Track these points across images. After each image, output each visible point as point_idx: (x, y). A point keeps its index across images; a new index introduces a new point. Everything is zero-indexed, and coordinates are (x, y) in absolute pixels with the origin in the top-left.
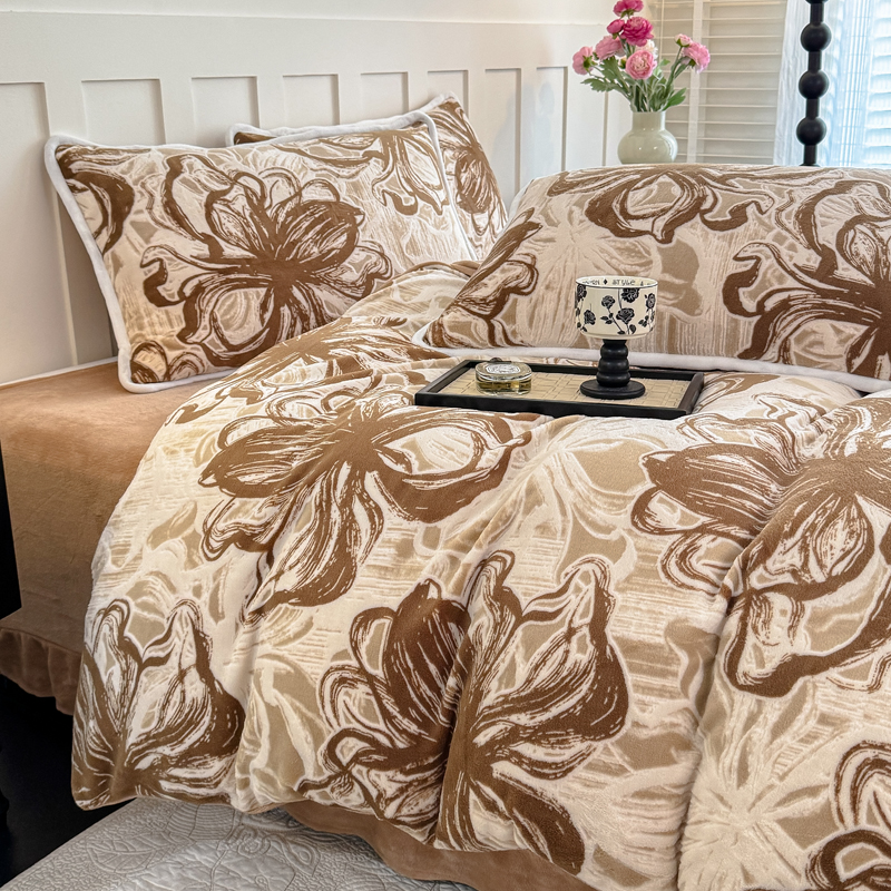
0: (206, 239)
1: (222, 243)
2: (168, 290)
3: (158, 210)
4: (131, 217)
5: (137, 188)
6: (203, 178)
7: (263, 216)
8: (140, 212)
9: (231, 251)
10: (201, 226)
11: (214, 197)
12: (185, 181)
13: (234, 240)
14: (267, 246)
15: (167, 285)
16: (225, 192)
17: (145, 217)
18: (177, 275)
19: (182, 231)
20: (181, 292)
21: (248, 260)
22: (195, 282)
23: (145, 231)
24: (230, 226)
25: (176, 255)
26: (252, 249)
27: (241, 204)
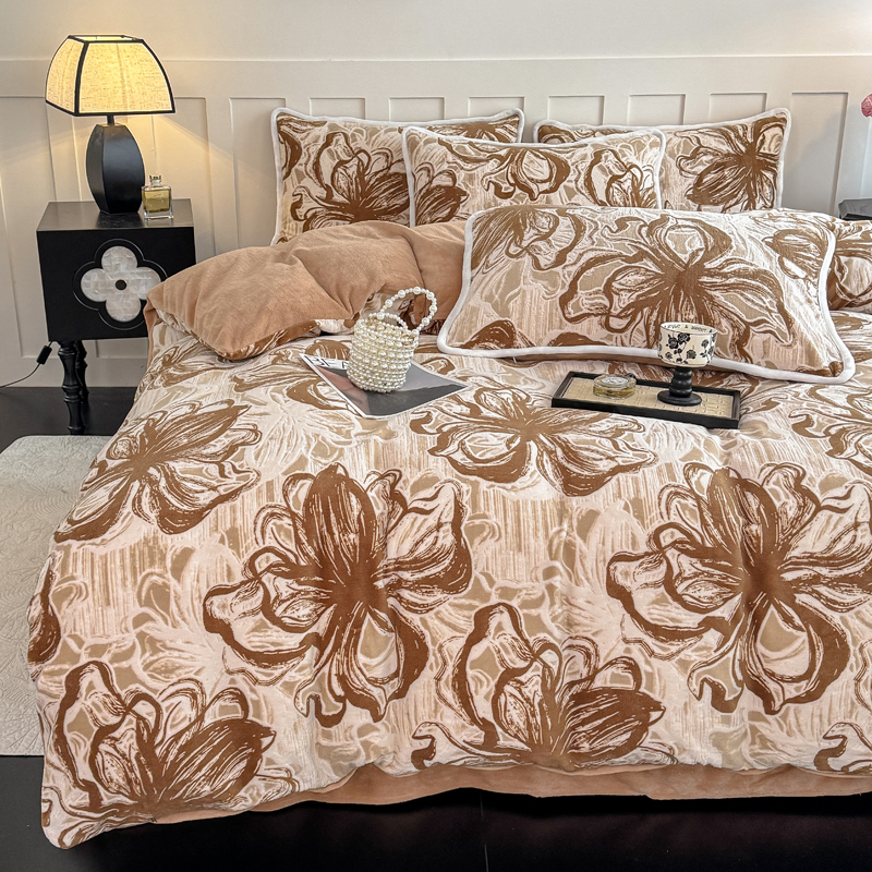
0: (327, 188)
1: (334, 192)
2: (301, 212)
3: (310, 166)
4: (296, 166)
5: (304, 150)
6: (340, 150)
7: (362, 179)
8: (301, 165)
9: (338, 198)
10: (327, 180)
11: (342, 163)
12: (330, 151)
13: (341, 191)
14: (358, 198)
15: (301, 210)
16: (348, 162)
17: (302, 168)
18: (307, 204)
19: (316, 181)
20: (305, 215)
21: (344, 204)
22: (314, 211)
23: (300, 176)
24: (342, 183)
25: (309, 194)
26: (349, 198)
27: (352, 170)
